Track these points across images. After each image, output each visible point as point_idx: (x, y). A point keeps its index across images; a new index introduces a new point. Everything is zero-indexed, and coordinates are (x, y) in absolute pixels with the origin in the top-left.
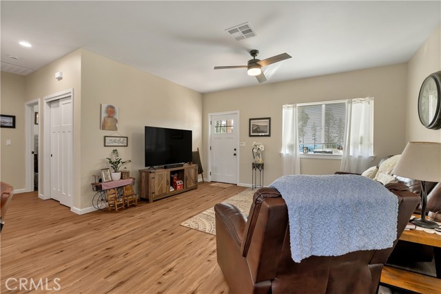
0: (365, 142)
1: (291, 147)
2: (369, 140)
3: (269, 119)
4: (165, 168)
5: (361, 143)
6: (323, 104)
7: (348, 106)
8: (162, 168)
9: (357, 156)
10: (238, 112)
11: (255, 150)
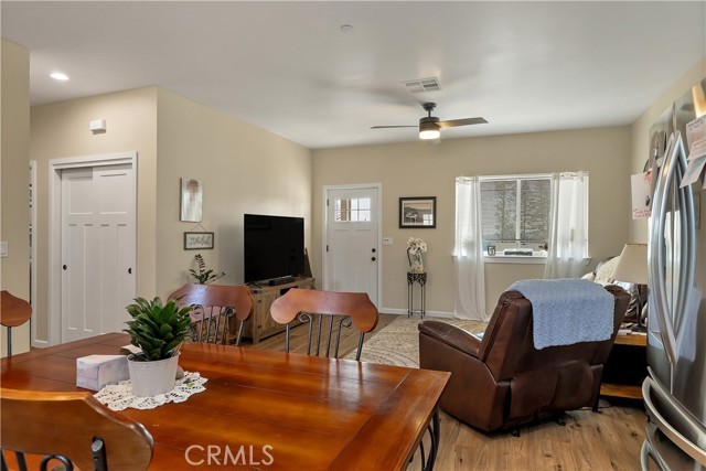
0: (578, 237)
1: (470, 245)
2: (583, 234)
3: (434, 198)
4: (271, 284)
5: (572, 239)
6: (519, 179)
7: (554, 184)
8: (266, 285)
9: (566, 259)
10: (379, 185)
11: (412, 252)
